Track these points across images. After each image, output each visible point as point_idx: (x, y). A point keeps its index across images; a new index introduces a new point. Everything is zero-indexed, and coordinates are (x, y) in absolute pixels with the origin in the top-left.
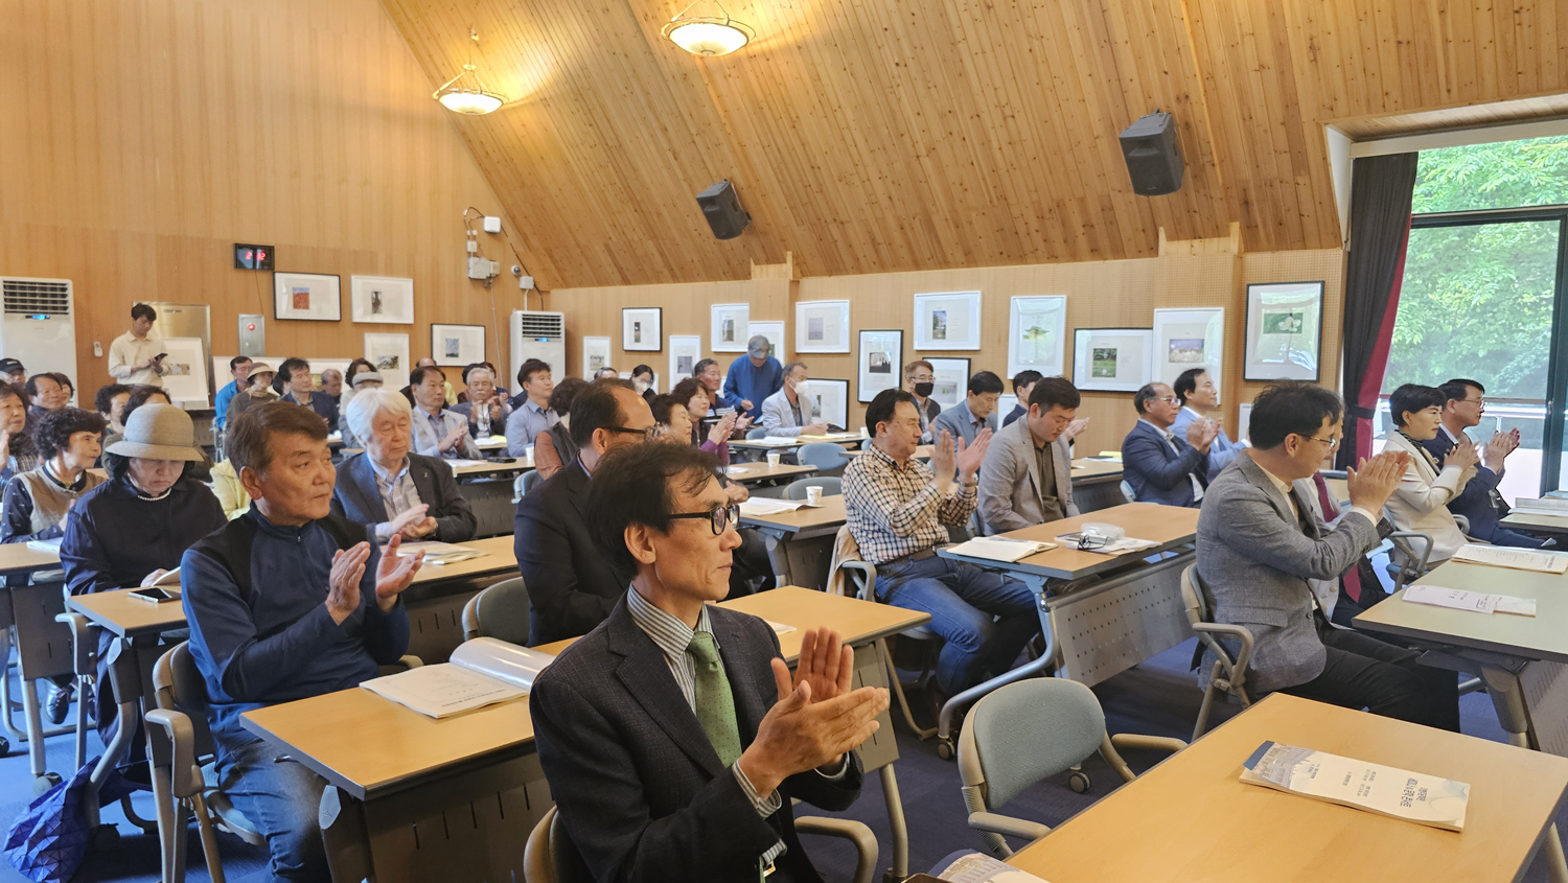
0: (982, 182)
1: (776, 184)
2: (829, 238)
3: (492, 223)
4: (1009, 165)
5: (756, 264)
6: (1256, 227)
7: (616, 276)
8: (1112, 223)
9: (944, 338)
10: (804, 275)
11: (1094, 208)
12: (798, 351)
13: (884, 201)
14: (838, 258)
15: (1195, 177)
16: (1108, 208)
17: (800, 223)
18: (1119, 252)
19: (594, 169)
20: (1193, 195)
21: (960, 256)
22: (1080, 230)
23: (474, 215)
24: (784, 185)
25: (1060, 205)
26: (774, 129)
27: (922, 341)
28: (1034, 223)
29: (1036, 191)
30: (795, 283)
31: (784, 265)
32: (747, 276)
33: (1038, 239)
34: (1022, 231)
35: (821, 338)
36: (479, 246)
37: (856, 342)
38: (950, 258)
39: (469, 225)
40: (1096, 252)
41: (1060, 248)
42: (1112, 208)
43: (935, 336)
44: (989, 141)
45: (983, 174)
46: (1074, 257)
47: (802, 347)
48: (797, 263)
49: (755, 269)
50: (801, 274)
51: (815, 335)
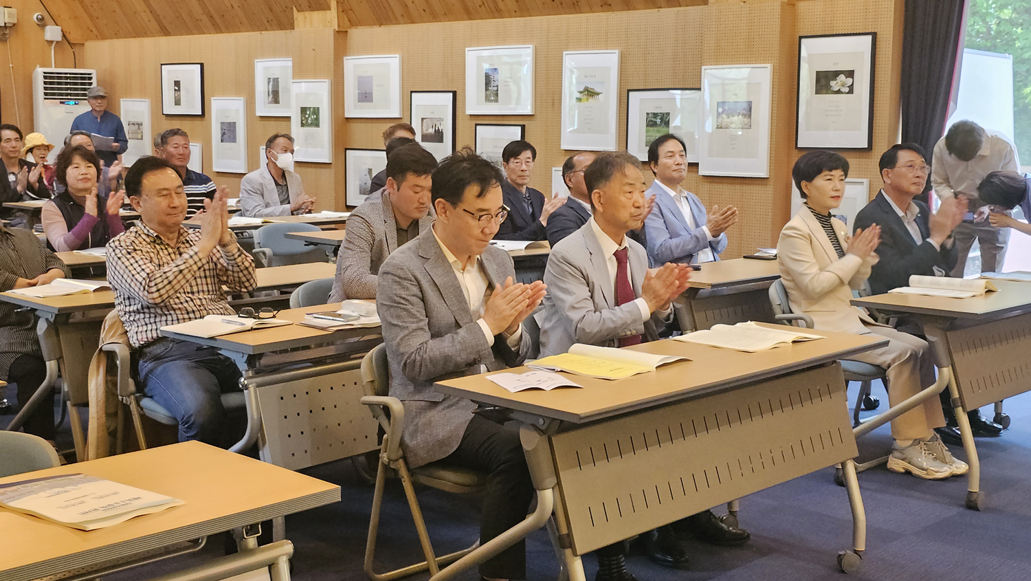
5: (298, 11)
7: (153, 25)
9: (496, 101)
10: (353, 26)
12: (347, 115)
27: (475, 103)
30: (341, 34)
31: (328, 11)
32: (291, 26)
35: (371, 101)
37: (408, 106)
43: (487, 99)
47: (353, 110)
48: (345, 10)
49: (299, 17)
50: (347, 23)
51: (365, 97)
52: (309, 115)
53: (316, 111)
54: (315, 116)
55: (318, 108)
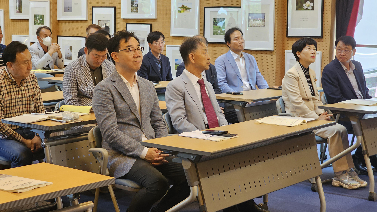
9: (137, 12)
12: (58, 19)
27: (126, 13)
35: (71, 11)
37: (91, 14)
43: (132, 11)
47: (61, 17)
51: (68, 9)
52: (38, 18)
53: (42, 17)
54: (42, 19)
55: (43, 15)
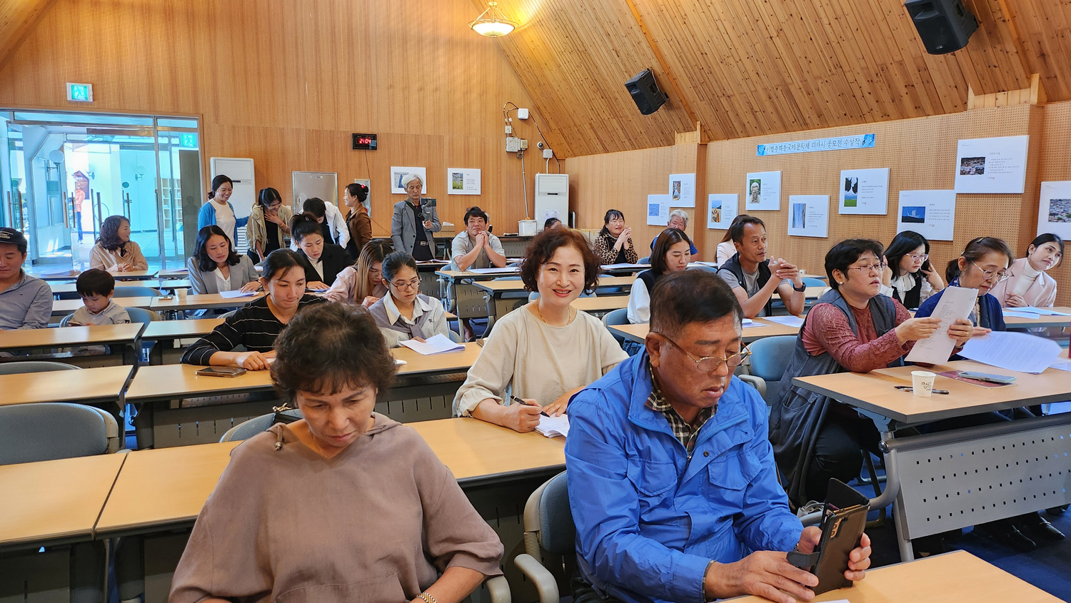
0: (820, 53)
1: (681, 69)
2: (723, 110)
3: (523, 113)
4: (839, 38)
5: (678, 133)
6: (1056, 77)
8: (928, 81)
10: (710, 140)
11: (911, 69)
13: (754, 77)
14: (731, 126)
15: (990, 33)
16: (923, 69)
17: (702, 99)
18: (939, 109)
19: (574, 69)
20: (990, 50)
21: (815, 119)
22: (903, 91)
23: (511, 108)
24: (686, 70)
25: (884, 68)
26: (673, 26)
28: (866, 87)
29: (863, 58)
30: (703, 146)
31: (695, 132)
32: (670, 142)
33: (871, 100)
34: (858, 95)
36: (513, 129)
38: (808, 121)
39: (507, 114)
40: (920, 110)
41: (890, 108)
42: (926, 69)
44: (820, 18)
45: (820, 47)
46: (903, 115)
48: (704, 131)
49: (677, 136)
50: (707, 139)
